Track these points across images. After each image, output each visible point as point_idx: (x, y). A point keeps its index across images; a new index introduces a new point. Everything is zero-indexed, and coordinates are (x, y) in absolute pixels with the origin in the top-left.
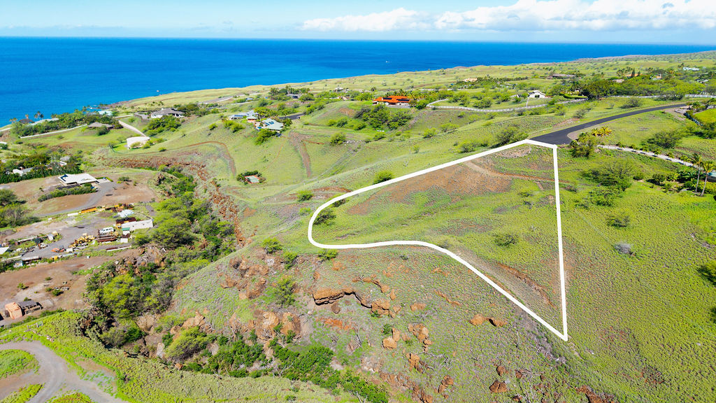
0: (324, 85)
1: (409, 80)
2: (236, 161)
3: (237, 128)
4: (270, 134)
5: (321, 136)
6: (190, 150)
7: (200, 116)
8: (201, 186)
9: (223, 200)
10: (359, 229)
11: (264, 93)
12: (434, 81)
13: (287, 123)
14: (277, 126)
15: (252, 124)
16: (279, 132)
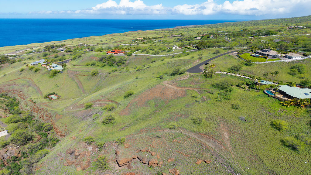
0: (72, 42)
1: (112, 38)
2: (41, 87)
3: (37, 70)
4: (56, 72)
5: (85, 72)
6: (11, 83)
7: (11, 63)
8: (23, 103)
9: (40, 111)
10: (129, 123)
11: (41, 48)
12: (124, 39)
13: (64, 66)
14: (59, 68)
15: (45, 67)
16: (61, 71)
